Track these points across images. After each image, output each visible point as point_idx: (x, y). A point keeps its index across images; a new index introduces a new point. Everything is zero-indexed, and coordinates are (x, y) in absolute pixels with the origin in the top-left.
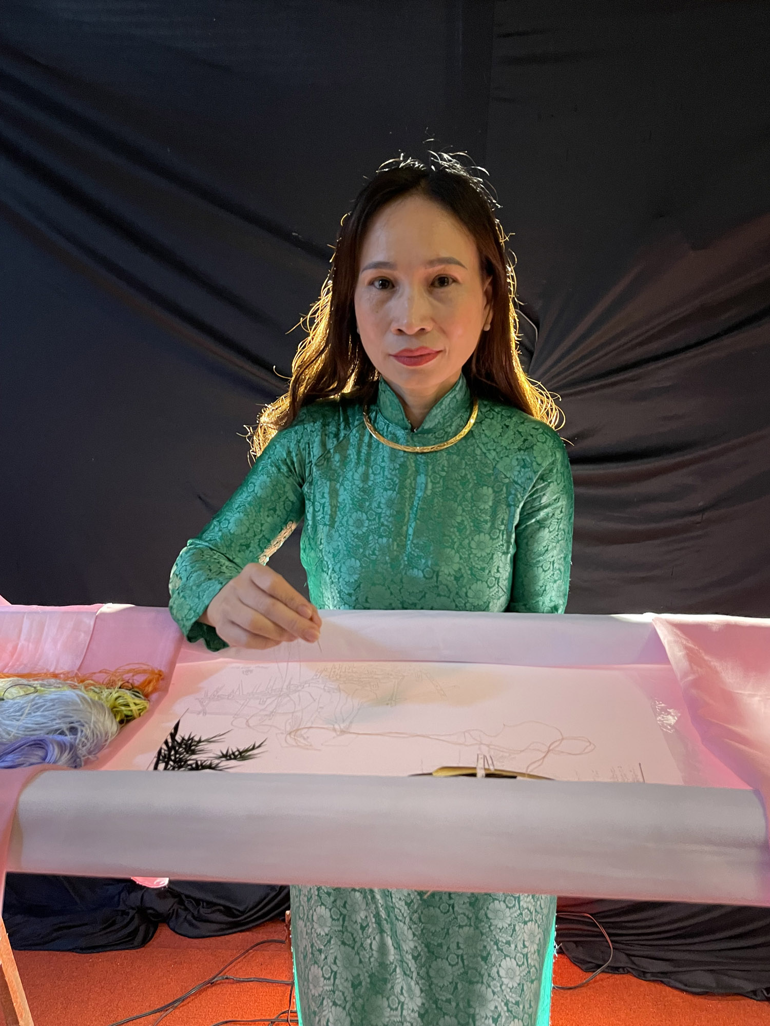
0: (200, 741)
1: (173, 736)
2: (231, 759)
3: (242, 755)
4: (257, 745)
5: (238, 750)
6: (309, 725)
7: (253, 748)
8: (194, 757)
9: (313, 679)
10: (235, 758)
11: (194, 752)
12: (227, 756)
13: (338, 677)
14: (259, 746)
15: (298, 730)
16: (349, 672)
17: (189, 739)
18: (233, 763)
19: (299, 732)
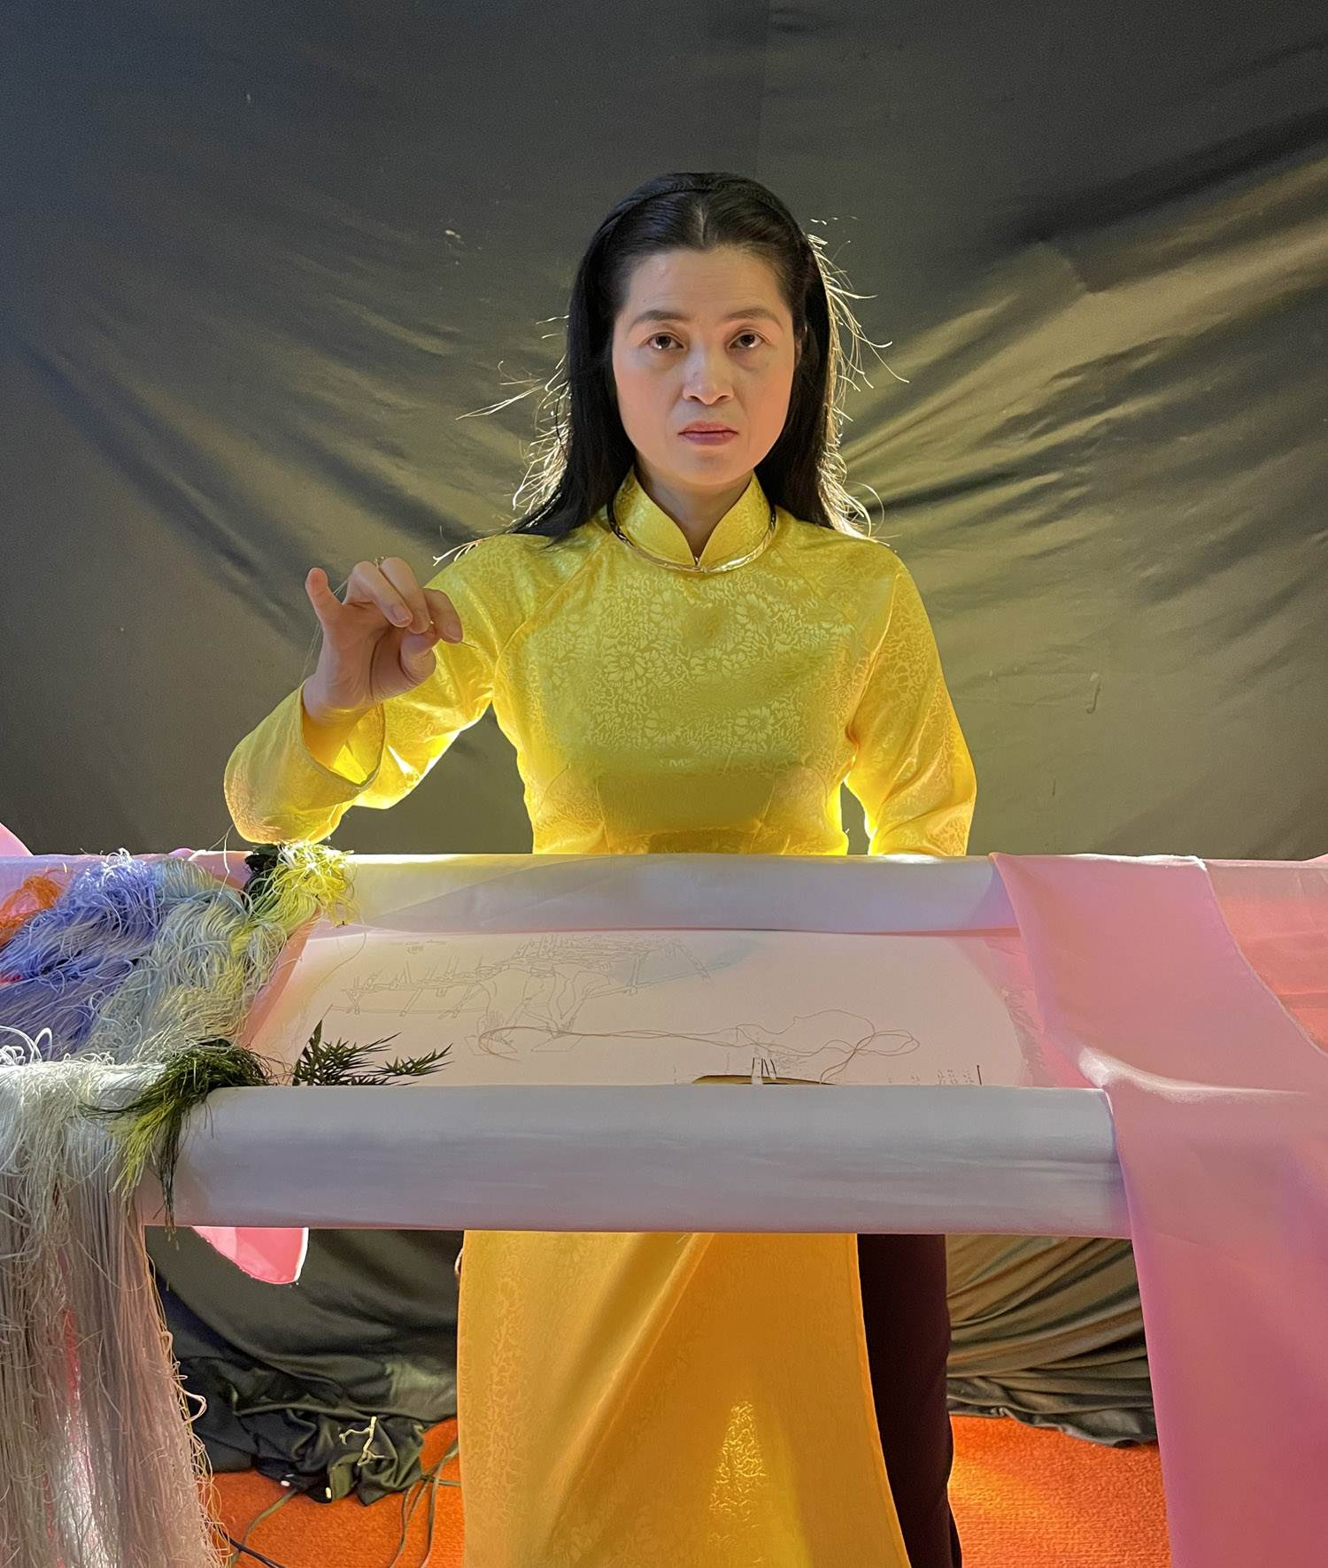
0: (354, 1050)
1: (314, 1043)
2: (402, 1073)
3: (418, 1068)
4: (438, 1054)
5: (412, 1061)
6: (512, 1025)
7: (433, 1059)
8: (347, 1072)
9: (513, 958)
10: (408, 1072)
11: (347, 1066)
12: (395, 1070)
13: (551, 954)
14: (441, 1055)
15: (495, 1031)
16: (567, 947)
17: (339, 1047)
18: (406, 1078)
19: (498, 1033)
